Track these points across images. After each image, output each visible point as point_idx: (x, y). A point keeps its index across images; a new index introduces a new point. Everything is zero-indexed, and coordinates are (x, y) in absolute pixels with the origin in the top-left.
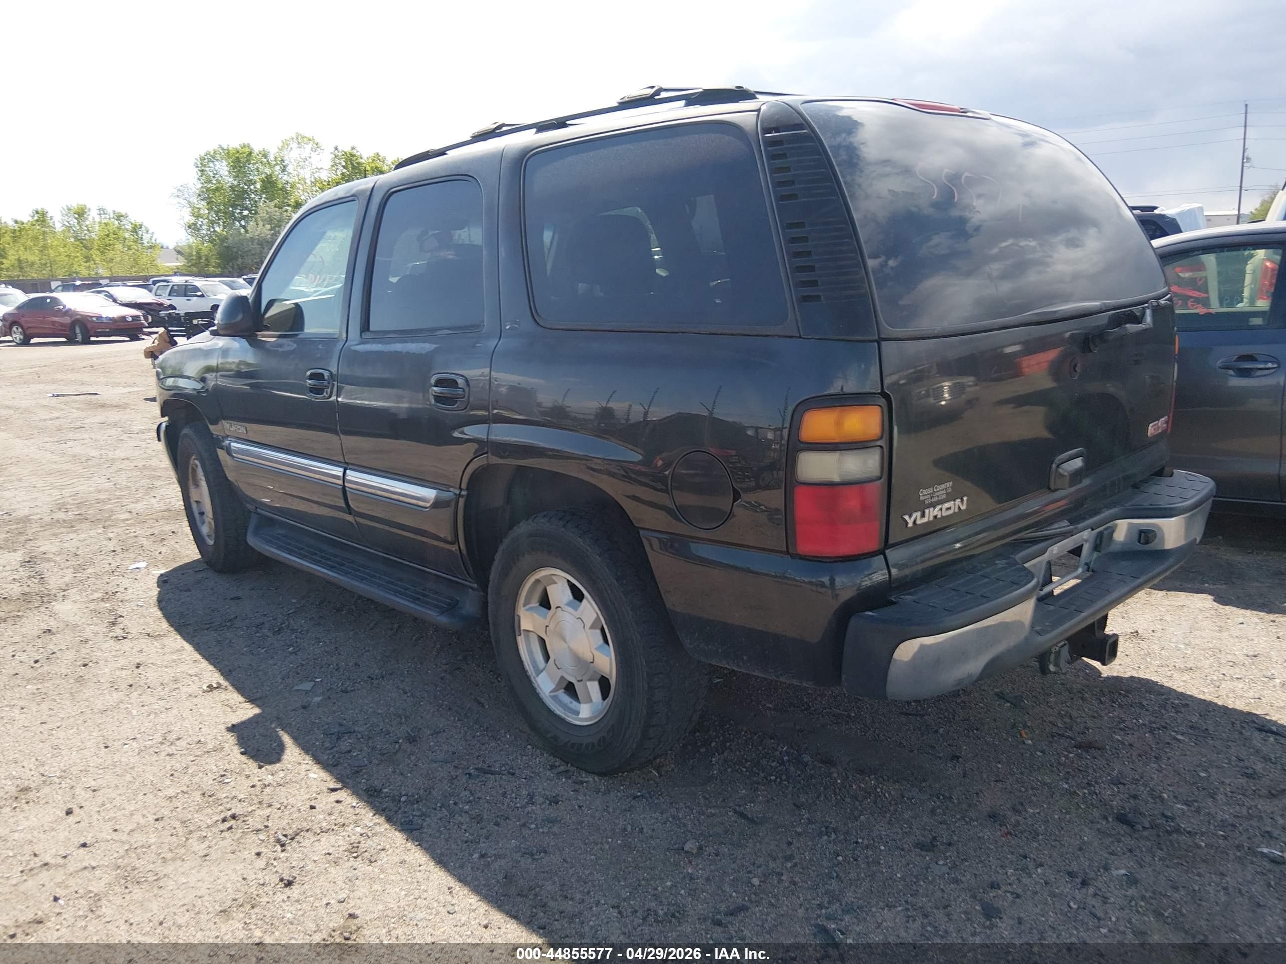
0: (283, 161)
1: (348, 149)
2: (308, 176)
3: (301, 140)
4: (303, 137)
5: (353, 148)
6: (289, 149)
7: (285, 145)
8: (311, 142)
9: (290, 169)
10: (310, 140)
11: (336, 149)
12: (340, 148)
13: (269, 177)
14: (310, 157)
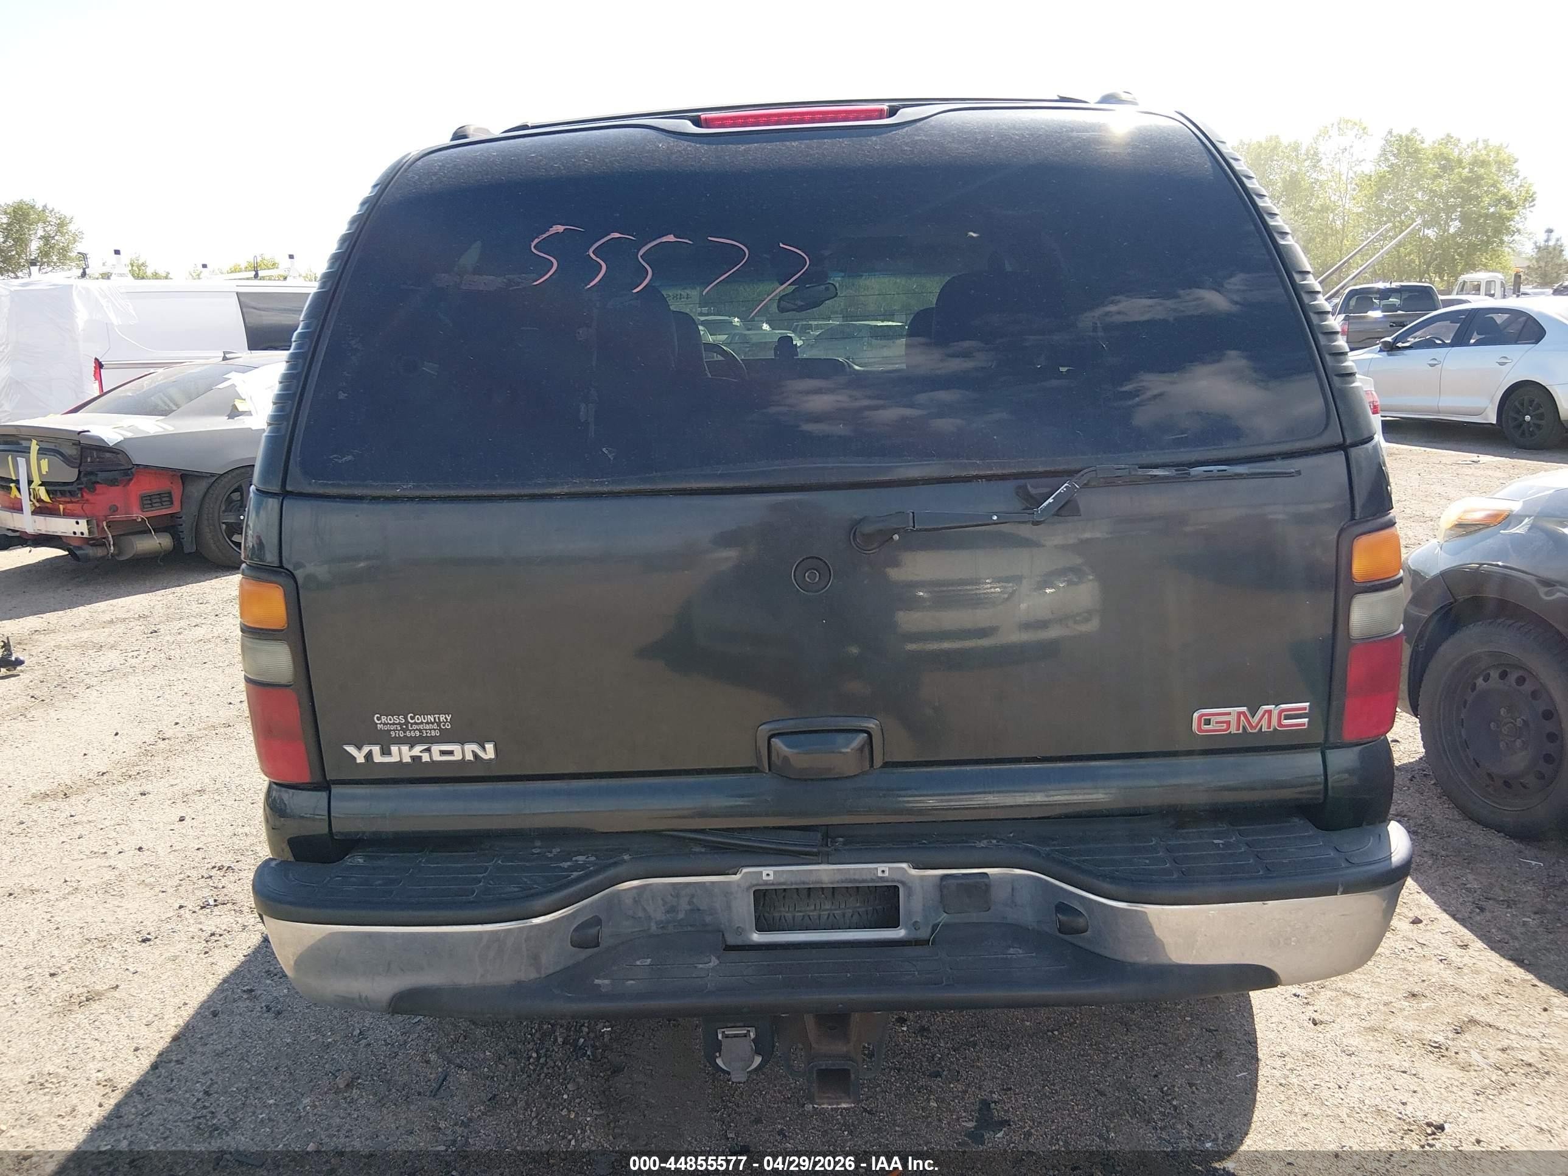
0: (1316, 154)
1: (1405, 132)
2: (1344, 170)
3: (1342, 125)
4: (1347, 122)
5: (1414, 130)
6: (1327, 137)
7: (1324, 133)
8: (1357, 127)
9: (1324, 164)
10: (1355, 124)
11: (1390, 132)
12: (1395, 133)
13: (1294, 175)
14: (1351, 147)
